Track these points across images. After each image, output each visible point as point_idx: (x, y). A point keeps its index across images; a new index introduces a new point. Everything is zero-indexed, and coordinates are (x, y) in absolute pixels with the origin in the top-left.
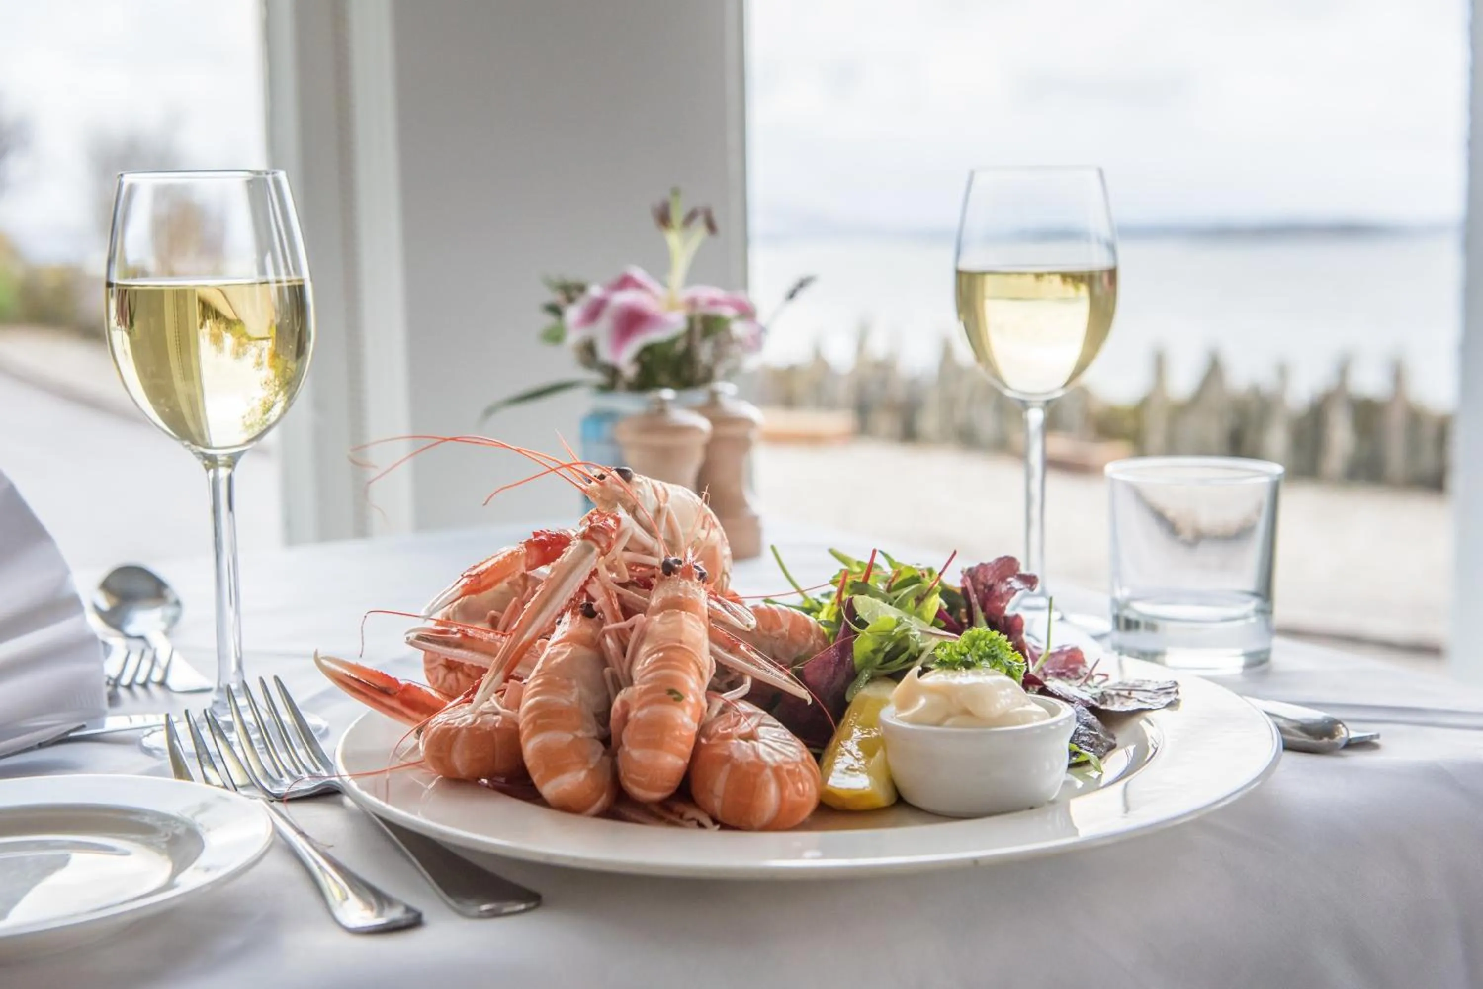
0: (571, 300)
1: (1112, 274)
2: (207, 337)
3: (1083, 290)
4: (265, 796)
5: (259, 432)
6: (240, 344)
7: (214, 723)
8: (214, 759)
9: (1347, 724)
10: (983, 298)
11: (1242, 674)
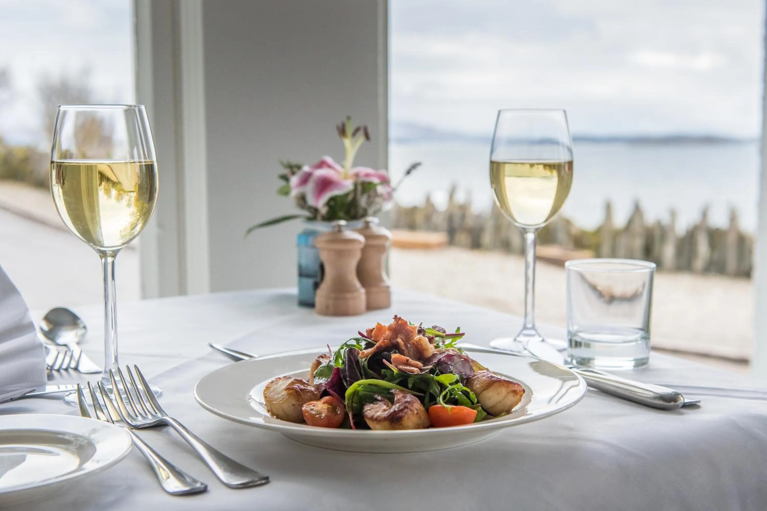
0: (293, 173)
1: (570, 164)
2: (103, 191)
3: (555, 173)
4: (128, 426)
5: (129, 239)
6: (120, 195)
7: (102, 389)
8: (102, 408)
9: (683, 395)
10: (504, 176)
11: (633, 370)
